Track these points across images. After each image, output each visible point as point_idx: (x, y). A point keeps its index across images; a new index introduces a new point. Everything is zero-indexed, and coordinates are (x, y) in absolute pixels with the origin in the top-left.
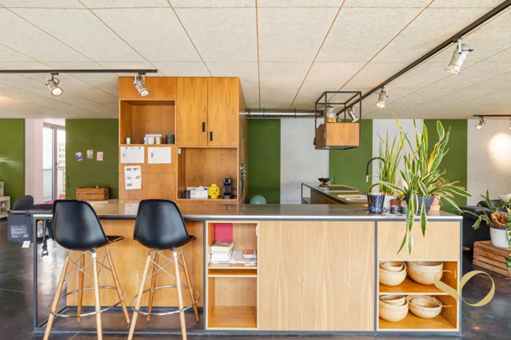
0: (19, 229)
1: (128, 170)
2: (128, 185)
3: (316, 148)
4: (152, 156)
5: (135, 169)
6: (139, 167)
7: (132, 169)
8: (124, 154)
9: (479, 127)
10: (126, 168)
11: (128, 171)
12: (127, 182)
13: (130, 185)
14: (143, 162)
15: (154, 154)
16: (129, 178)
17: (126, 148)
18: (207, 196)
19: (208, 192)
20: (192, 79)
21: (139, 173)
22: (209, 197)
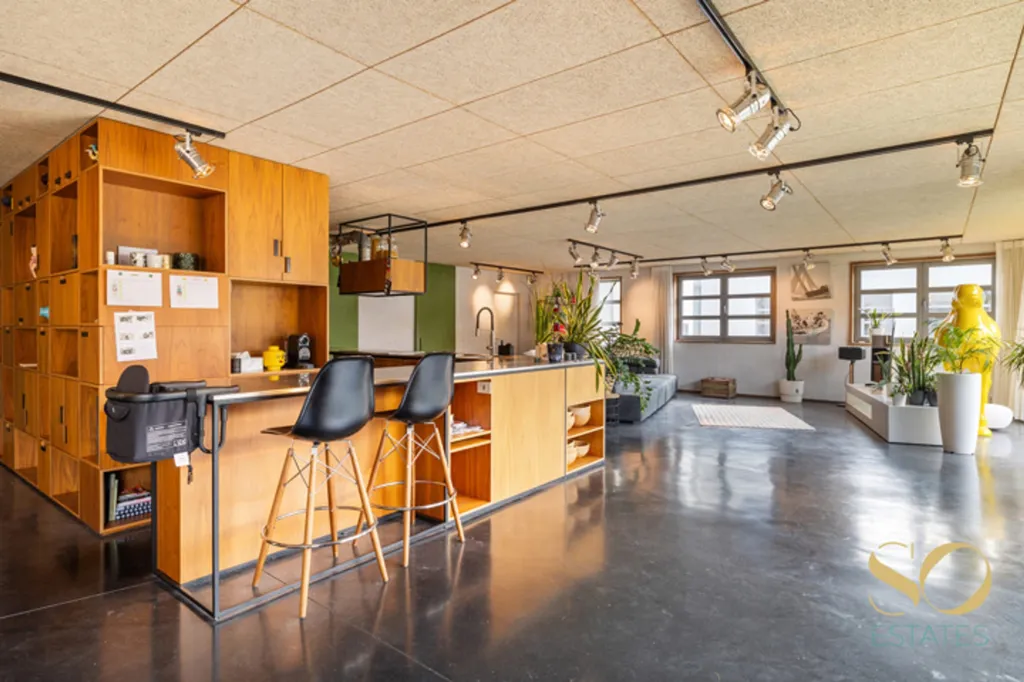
0: (165, 432)
1: (123, 319)
2: (125, 352)
3: (341, 293)
4: (179, 292)
5: (140, 318)
6: (151, 314)
7: (134, 319)
8: (114, 286)
9: (475, 277)
10: (118, 315)
11: (124, 323)
12: (121, 345)
13: (128, 352)
14: (158, 303)
15: (182, 290)
16: (127, 338)
17: (120, 274)
18: (261, 367)
19: (264, 362)
20: (257, 161)
21: (150, 325)
22: (265, 368)
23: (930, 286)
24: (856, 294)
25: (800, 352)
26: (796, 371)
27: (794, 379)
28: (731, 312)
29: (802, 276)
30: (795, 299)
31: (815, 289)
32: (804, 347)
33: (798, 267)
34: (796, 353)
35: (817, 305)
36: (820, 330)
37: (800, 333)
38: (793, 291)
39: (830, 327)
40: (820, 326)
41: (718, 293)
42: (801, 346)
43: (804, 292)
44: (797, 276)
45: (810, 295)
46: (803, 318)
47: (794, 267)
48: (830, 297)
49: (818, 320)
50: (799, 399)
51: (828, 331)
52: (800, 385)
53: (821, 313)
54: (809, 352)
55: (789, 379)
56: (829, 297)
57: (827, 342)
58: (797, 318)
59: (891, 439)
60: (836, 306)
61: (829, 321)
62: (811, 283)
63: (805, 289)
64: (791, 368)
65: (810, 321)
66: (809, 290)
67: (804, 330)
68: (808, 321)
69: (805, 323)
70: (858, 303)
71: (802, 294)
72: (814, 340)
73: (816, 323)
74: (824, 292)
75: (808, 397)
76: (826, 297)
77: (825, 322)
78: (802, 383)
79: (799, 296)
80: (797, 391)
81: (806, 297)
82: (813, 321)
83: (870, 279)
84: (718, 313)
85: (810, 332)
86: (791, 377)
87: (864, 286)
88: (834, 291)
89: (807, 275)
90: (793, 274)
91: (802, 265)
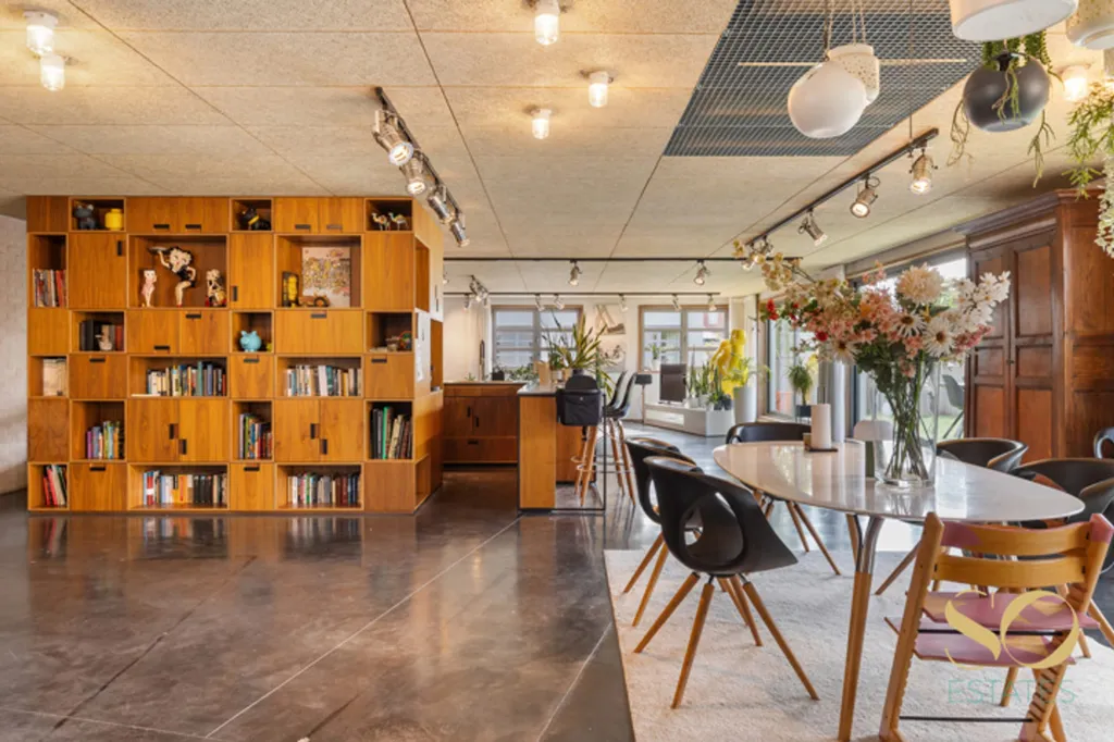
23: (689, 327)
24: (641, 331)
29: (604, 314)
31: (613, 326)
33: (600, 308)
35: (616, 339)
36: (618, 360)
38: (598, 326)
39: (625, 358)
40: (618, 357)
41: (532, 326)
43: (605, 328)
44: (600, 314)
45: (611, 331)
46: (605, 351)
47: (598, 306)
51: (624, 360)
53: (618, 347)
56: (623, 333)
59: (709, 433)
60: (629, 341)
61: (624, 353)
62: (611, 321)
63: (606, 325)
65: (610, 353)
66: (610, 326)
67: (606, 360)
69: (606, 355)
70: (642, 340)
72: (612, 370)
73: (614, 355)
74: (620, 329)
77: (621, 353)
81: (608, 332)
87: (648, 325)
88: (627, 327)
89: (607, 314)
90: (597, 313)
91: (604, 306)
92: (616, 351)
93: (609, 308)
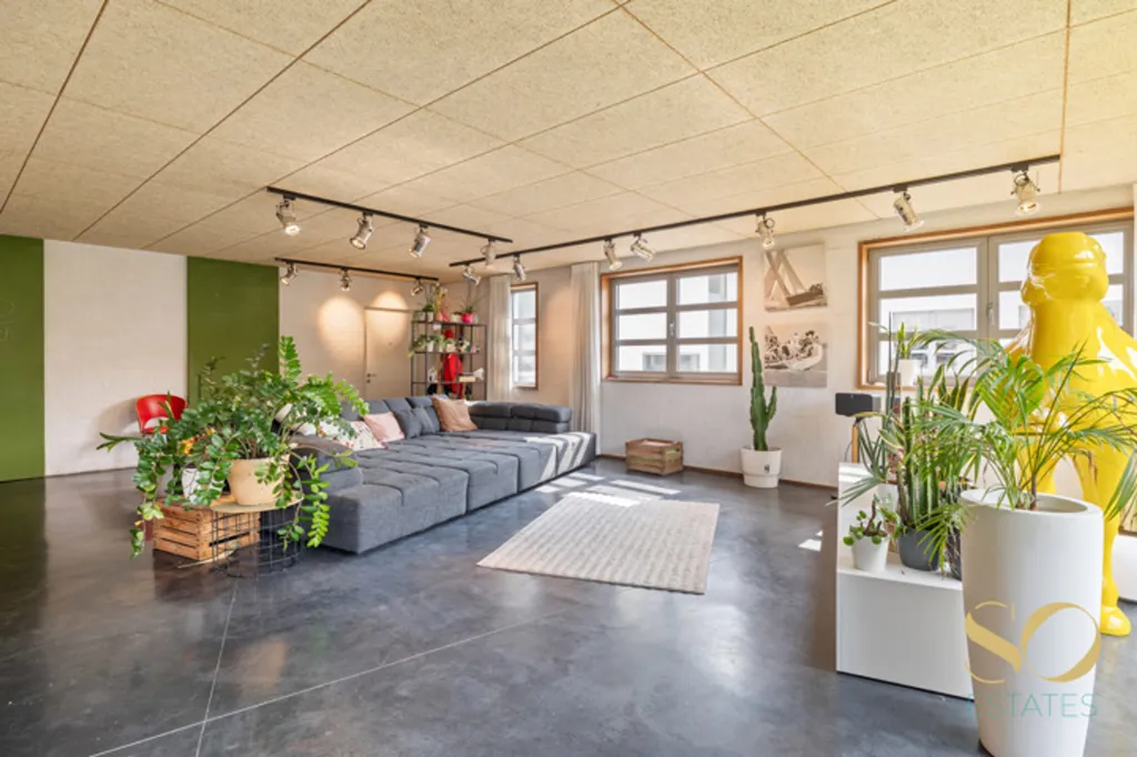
9: (285, 281)
23: (1002, 279)
24: (870, 297)
25: (773, 399)
26: (768, 433)
27: (765, 448)
28: (683, 333)
29: (781, 269)
30: (770, 309)
31: (800, 291)
32: (779, 391)
33: (774, 254)
34: (768, 403)
35: (805, 317)
36: (809, 362)
37: (778, 367)
38: (768, 294)
39: (824, 358)
40: (810, 355)
41: (664, 303)
42: (774, 389)
43: (783, 297)
44: (774, 268)
45: (794, 301)
46: (782, 342)
47: (769, 254)
48: (825, 305)
49: (806, 345)
50: (772, 483)
51: (823, 364)
52: (774, 458)
53: (812, 333)
54: (788, 400)
55: (757, 448)
57: (821, 383)
58: (772, 341)
60: (836, 320)
61: (824, 346)
62: (796, 281)
63: (785, 290)
64: (759, 427)
65: (794, 347)
66: (792, 293)
67: (784, 362)
68: (790, 347)
69: (786, 350)
70: (873, 314)
71: (781, 301)
72: (797, 381)
73: (802, 350)
74: (815, 295)
75: (786, 478)
76: (818, 305)
77: (817, 347)
78: (779, 453)
79: (776, 304)
80: (767, 468)
81: (786, 305)
82: (799, 347)
83: (895, 271)
84: (663, 335)
85: (795, 365)
86: (760, 444)
87: (886, 284)
88: (832, 294)
89: (789, 268)
90: (767, 265)
91: (781, 252)
92: (805, 343)
93: (792, 255)
